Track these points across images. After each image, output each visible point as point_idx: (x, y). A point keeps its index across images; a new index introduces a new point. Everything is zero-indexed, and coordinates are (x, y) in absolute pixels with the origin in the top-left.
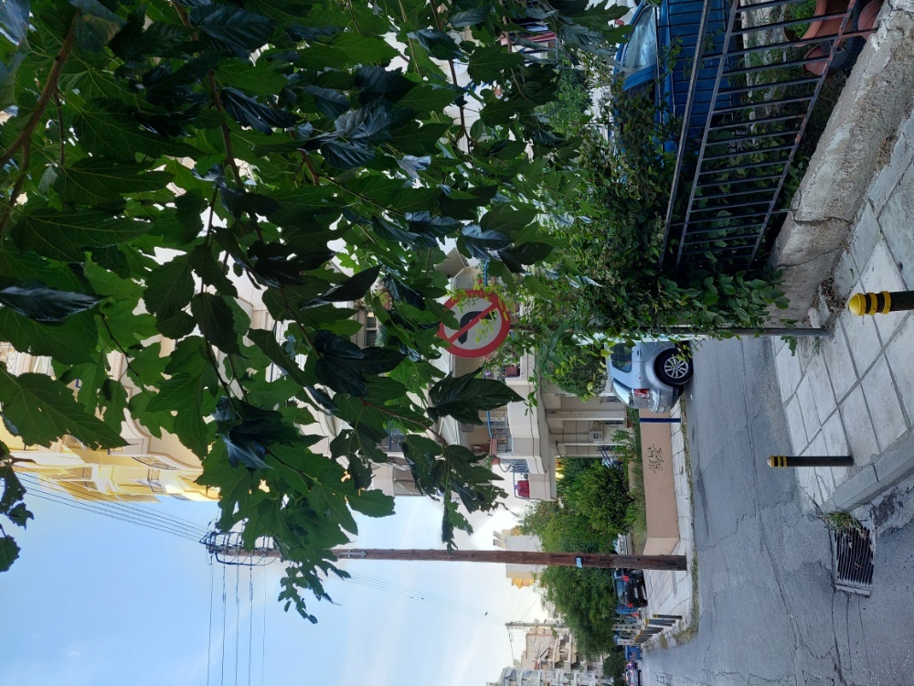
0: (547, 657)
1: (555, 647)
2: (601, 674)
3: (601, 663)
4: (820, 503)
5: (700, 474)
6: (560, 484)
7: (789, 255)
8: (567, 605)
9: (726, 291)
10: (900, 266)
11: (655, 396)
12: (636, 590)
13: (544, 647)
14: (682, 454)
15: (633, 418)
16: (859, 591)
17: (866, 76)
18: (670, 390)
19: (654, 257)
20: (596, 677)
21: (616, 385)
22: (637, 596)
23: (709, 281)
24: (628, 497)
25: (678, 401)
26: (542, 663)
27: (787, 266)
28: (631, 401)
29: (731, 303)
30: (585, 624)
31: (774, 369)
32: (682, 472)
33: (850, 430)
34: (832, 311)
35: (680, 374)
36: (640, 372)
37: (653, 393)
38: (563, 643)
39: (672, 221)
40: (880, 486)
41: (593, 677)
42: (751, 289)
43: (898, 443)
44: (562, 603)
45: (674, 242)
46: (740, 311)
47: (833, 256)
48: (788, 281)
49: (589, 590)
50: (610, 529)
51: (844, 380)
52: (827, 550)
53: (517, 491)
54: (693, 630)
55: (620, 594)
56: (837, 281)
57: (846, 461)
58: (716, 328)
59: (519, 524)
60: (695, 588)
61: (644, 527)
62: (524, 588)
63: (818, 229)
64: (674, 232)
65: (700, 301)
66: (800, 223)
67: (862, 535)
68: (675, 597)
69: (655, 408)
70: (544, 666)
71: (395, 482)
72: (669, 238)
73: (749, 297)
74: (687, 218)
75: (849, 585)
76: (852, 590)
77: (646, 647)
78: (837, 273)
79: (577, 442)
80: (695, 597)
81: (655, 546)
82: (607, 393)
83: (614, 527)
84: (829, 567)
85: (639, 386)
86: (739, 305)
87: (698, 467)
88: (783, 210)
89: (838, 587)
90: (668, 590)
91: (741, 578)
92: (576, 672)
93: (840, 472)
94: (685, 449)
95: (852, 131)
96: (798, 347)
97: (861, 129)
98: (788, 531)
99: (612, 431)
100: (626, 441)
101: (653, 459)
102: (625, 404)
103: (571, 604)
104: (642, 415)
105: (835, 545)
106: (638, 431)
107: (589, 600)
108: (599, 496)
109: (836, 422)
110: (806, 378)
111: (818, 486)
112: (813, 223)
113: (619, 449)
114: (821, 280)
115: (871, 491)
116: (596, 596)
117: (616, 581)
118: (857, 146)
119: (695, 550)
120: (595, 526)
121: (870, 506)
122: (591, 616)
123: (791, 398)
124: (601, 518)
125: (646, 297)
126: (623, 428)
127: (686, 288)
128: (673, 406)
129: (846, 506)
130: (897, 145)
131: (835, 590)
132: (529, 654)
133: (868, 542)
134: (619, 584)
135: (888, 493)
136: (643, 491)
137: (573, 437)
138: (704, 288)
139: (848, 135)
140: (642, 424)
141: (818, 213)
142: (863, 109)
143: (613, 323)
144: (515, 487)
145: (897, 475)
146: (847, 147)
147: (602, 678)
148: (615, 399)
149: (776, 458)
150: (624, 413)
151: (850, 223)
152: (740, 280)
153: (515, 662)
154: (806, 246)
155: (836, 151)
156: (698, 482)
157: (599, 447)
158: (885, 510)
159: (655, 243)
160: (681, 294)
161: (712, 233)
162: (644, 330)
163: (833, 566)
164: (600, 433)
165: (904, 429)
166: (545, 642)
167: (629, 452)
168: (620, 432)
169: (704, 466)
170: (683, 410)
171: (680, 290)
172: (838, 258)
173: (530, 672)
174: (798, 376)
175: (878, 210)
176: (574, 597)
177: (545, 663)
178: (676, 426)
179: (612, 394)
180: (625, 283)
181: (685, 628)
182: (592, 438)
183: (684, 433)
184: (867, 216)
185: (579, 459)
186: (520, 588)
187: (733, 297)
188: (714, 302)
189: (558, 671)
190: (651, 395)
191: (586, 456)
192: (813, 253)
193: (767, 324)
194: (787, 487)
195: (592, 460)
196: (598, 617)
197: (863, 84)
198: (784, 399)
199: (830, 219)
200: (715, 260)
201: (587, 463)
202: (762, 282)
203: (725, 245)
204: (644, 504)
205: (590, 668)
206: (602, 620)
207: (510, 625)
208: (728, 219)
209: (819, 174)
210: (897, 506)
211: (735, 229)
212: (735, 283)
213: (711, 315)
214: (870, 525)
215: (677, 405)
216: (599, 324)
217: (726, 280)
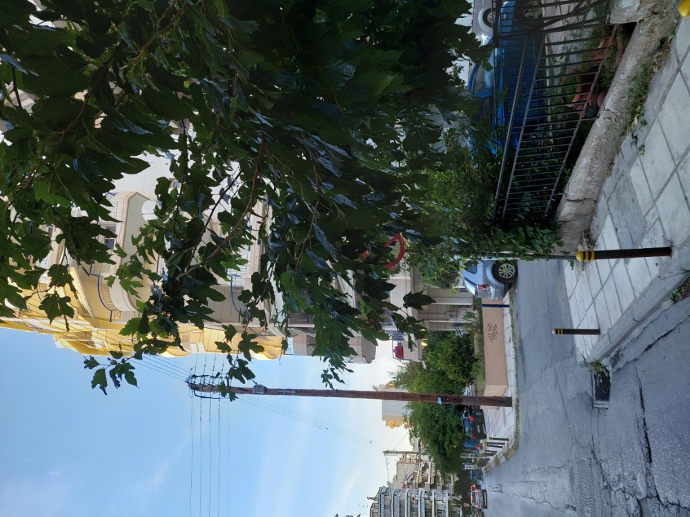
0: (412, 480)
1: (418, 473)
2: (452, 492)
3: (452, 484)
4: (586, 358)
5: (521, 342)
6: (424, 350)
7: (564, 217)
8: (429, 438)
9: (530, 236)
10: (616, 229)
11: (492, 290)
12: (478, 427)
13: (409, 472)
14: (510, 329)
15: (478, 304)
16: (604, 406)
17: (595, 136)
18: (503, 286)
19: (489, 215)
20: (449, 495)
21: (466, 282)
22: (479, 431)
23: (520, 229)
24: (473, 358)
25: (508, 293)
26: (408, 484)
27: (564, 222)
28: (476, 293)
29: (533, 241)
30: (442, 451)
31: (563, 277)
32: (510, 341)
33: (599, 314)
34: (589, 247)
35: (509, 275)
36: (483, 272)
37: (491, 287)
38: (424, 469)
39: (499, 198)
40: (612, 345)
41: (447, 494)
42: (544, 234)
43: (618, 322)
44: (425, 437)
45: (500, 207)
46: (537, 246)
47: (589, 218)
48: (565, 230)
49: (444, 427)
50: (461, 379)
51: (596, 286)
52: (589, 385)
53: (394, 354)
54: (516, 447)
55: (467, 430)
56: (592, 231)
57: (597, 332)
58: (525, 255)
59: (393, 380)
60: (517, 418)
61: (484, 378)
62: (395, 428)
63: (579, 204)
64: (500, 203)
65: (515, 240)
66: (569, 201)
67: (606, 374)
68: (505, 427)
69: (493, 298)
70: (411, 486)
71: (308, 346)
72: (497, 207)
73: (542, 239)
74: (507, 197)
75: (600, 404)
76: (601, 406)
77: (485, 469)
78: (591, 227)
79: (438, 319)
80: (517, 424)
81: (491, 391)
82: (460, 286)
83: (464, 378)
84: (590, 394)
85: (481, 283)
86: (537, 243)
87: (520, 338)
88: (560, 194)
89: (595, 406)
90: (501, 423)
91: (544, 407)
92: (433, 491)
93: (595, 337)
94: (512, 326)
95: (592, 159)
96: (575, 265)
97: (596, 158)
98: (570, 375)
99: (463, 312)
100: (472, 319)
101: (491, 332)
102: (471, 294)
103: (432, 437)
104: (484, 301)
105: (594, 381)
106: (481, 313)
107: (444, 434)
108: (454, 357)
109: (592, 310)
110: (578, 284)
111: (586, 347)
112: (576, 201)
113: (468, 325)
114: (584, 229)
115: (608, 349)
116: (450, 432)
117: (464, 420)
118: (595, 166)
119: (518, 393)
120: (451, 377)
121: (610, 357)
122: (446, 446)
123: (572, 294)
124: (455, 372)
125: (485, 237)
126: (471, 310)
127: (507, 233)
128: (504, 296)
129: (598, 358)
130: (615, 167)
131: (593, 407)
132: (399, 477)
133: (609, 378)
134: (466, 422)
135: (616, 350)
136: (484, 354)
137: (435, 316)
138: (518, 233)
139: (590, 161)
140: (483, 308)
141: (579, 196)
142: (596, 150)
143: (465, 250)
144: (394, 351)
145: (619, 339)
146: (591, 167)
147: (453, 495)
148: (465, 290)
149: (557, 330)
150: (472, 300)
151: (596, 202)
152: (538, 229)
153: (389, 483)
154: (573, 212)
155: (585, 168)
156: (520, 347)
157: (453, 324)
158: (615, 360)
159: (489, 209)
160: (505, 236)
161: (523, 204)
162: (484, 255)
163: (593, 394)
164: (454, 313)
165: (620, 314)
166: (410, 469)
167: (475, 327)
168: (468, 313)
169: (523, 336)
170: (511, 299)
171: (504, 234)
172: (592, 219)
173: (400, 490)
174: (575, 282)
175: (607, 198)
176: (433, 432)
177: (411, 484)
178: (507, 310)
179: (463, 287)
180: (473, 229)
181: (510, 447)
182: (448, 317)
183: (512, 314)
184: (603, 200)
185: (438, 332)
186: (392, 428)
187: (534, 238)
188: (523, 241)
189: (420, 489)
190: (490, 289)
191: (444, 330)
192: (578, 215)
193: (553, 253)
194: (570, 348)
195: (448, 332)
196: (451, 446)
197: (594, 140)
198: (568, 296)
199: (585, 199)
200: (523, 218)
201: (444, 335)
202: (549, 231)
203: (529, 210)
204: (484, 363)
205: (444, 488)
206: (453, 448)
207: (387, 452)
208: (530, 198)
209: (577, 178)
210: (620, 356)
211: (534, 202)
212: (535, 231)
213: (522, 248)
214: (609, 368)
215: (507, 296)
216: (457, 250)
217: (530, 229)
